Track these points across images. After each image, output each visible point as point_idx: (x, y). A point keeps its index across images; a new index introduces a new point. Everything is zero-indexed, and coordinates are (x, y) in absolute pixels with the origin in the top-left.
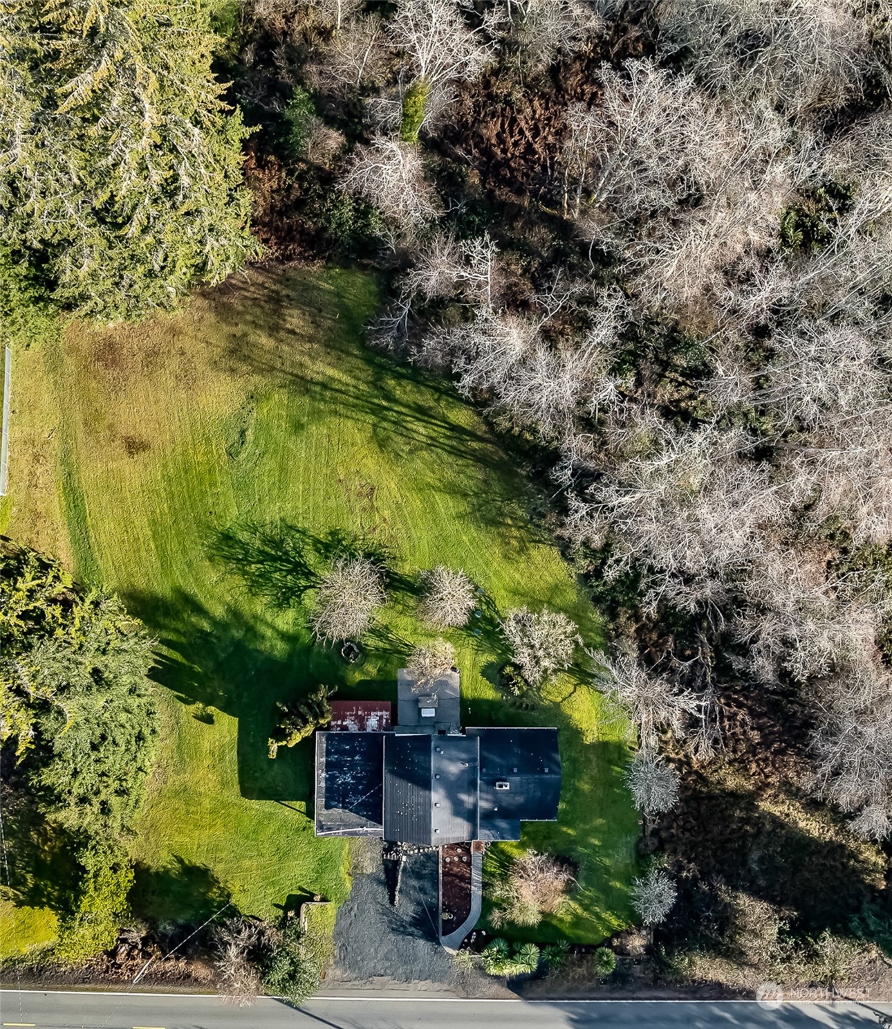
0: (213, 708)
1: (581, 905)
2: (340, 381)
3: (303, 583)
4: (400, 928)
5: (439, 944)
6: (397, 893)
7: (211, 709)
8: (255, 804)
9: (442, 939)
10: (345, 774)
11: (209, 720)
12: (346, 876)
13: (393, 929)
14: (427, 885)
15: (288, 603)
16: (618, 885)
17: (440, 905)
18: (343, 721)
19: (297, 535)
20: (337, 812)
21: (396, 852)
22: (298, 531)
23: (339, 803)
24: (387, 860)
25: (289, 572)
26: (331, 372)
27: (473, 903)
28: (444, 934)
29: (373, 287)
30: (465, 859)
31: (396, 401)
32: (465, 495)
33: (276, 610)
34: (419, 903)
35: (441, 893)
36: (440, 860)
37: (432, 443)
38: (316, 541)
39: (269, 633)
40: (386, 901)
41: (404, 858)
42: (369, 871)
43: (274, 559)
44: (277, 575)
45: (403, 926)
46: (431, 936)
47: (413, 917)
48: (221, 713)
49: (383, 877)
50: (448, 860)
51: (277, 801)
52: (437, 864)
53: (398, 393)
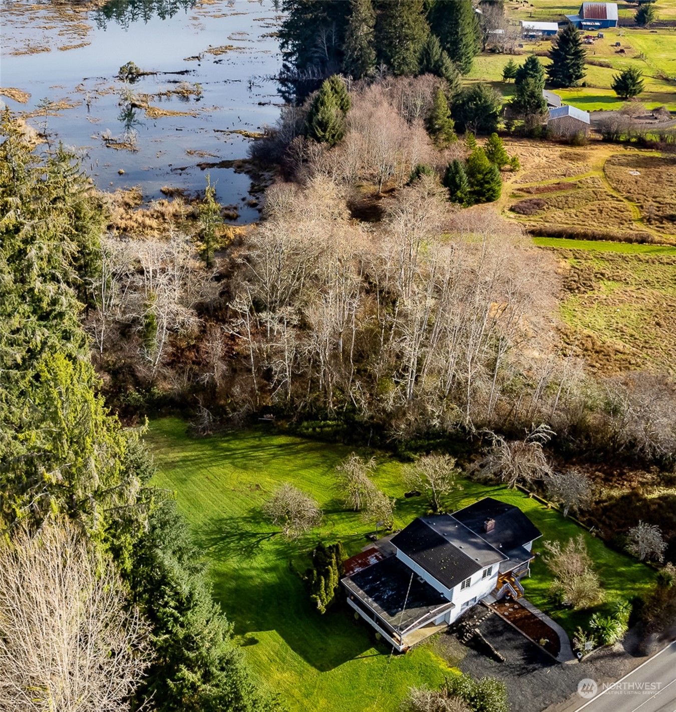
0: (250, 633)
1: (617, 589)
2: (192, 456)
3: (254, 540)
4: (522, 671)
5: (559, 663)
6: (496, 652)
7: (249, 635)
8: (337, 672)
9: (558, 659)
10: (385, 591)
11: (253, 642)
12: (450, 669)
13: (519, 675)
14: (510, 635)
15: (253, 553)
16: (623, 569)
17: (532, 640)
18: (353, 570)
19: (228, 521)
20: (402, 614)
21: (467, 631)
22: (227, 520)
23: (397, 608)
24: (467, 642)
25: (240, 540)
26: (182, 454)
27: (551, 627)
28: (556, 655)
29: (177, 420)
30: (516, 606)
31: (236, 450)
32: (317, 465)
33: (247, 560)
34: (516, 648)
35: (524, 634)
36: (502, 616)
37: (275, 456)
38: (244, 519)
39: (253, 573)
40: (494, 663)
41: (477, 630)
42: (462, 656)
43: (223, 539)
44: (232, 544)
45: (524, 668)
46: (549, 662)
47: (523, 659)
48: (258, 633)
49: (474, 652)
50: (506, 613)
51: (352, 659)
52: (502, 619)
53: (232, 446)
